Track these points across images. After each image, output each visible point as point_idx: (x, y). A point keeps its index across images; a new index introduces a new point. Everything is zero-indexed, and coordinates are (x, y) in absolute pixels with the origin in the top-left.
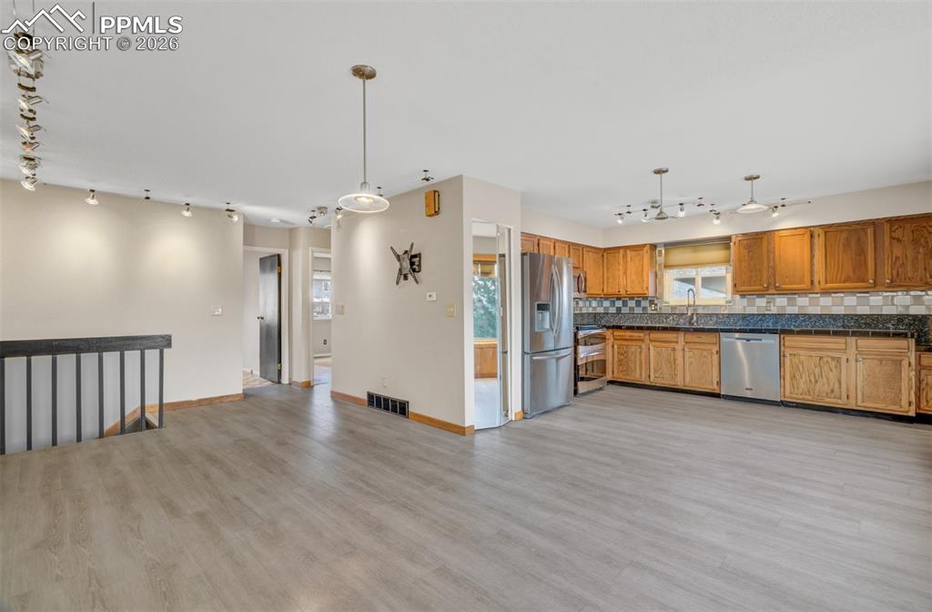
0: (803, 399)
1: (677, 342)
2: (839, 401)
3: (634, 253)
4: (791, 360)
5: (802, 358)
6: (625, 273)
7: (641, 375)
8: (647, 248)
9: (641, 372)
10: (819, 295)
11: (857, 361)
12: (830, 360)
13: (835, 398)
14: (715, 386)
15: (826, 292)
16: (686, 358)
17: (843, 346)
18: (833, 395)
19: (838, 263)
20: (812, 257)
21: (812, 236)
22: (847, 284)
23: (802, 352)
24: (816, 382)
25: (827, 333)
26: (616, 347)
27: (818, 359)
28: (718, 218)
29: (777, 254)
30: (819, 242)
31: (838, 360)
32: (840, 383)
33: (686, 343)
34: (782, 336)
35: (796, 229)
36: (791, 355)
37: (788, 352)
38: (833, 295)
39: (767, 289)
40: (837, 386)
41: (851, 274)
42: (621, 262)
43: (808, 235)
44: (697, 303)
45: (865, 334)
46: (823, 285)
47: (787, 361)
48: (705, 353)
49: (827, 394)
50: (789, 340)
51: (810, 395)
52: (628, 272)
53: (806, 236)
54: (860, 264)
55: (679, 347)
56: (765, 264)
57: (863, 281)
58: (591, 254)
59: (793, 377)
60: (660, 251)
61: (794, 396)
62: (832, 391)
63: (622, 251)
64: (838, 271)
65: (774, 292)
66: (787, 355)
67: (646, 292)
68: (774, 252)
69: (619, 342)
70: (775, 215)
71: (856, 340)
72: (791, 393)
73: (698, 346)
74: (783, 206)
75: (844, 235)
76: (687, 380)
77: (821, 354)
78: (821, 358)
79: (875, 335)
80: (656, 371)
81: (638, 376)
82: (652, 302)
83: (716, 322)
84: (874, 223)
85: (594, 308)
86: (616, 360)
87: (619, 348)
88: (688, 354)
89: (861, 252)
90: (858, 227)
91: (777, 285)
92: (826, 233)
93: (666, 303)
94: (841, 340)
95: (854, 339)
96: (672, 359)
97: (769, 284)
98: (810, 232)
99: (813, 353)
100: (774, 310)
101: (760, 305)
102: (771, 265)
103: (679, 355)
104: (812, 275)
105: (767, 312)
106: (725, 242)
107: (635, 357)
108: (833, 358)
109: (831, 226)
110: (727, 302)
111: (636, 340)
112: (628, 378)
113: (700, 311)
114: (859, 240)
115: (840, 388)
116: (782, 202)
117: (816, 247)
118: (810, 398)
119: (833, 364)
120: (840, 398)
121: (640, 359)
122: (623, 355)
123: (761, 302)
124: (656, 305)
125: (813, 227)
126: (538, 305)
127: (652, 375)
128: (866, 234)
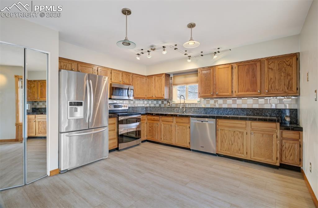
0: (226, 153)
1: (173, 122)
2: (243, 155)
3: (158, 78)
4: (221, 133)
5: (226, 132)
6: (155, 88)
7: (158, 138)
8: (164, 75)
9: (158, 136)
10: (236, 99)
11: (251, 134)
12: (238, 133)
13: (241, 153)
14: (188, 145)
15: (239, 97)
16: (177, 130)
17: (244, 126)
18: (240, 152)
19: (244, 82)
20: (232, 79)
21: (232, 68)
22: (248, 93)
23: (226, 129)
24: (232, 144)
25: (237, 119)
26: (148, 123)
27: (233, 132)
28: (189, 59)
29: (217, 77)
30: (235, 71)
31: (242, 133)
32: (243, 146)
33: (177, 122)
34: (217, 120)
35: (225, 64)
36: (221, 130)
37: (219, 128)
38: (243, 99)
39: (213, 95)
40: (241, 147)
41: (250, 88)
42: (153, 82)
43: (230, 68)
44: (185, 102)
45: (255, 120)
46: (237, 93)
47: (219, 133)
48: (184, 128)
49: (237, 151)
50: (220, 122)
51: (229, 151)
52: (156, 87)
53: (229, 68)
54: (253, 83)
55: (173, 124)
56: (212, 83)
57: (255, 91)
58: (138, 78)
59: (222, 141)
60: (171, 77)
61: (222, 151)
62: (240, 150)
63: (154, 77)
64: (244, 85)
65: (216, 97)
66: (219, 130)
67: (163, 97)
68: (216, 77)
69: (150, 121)
70: (215, 57)
71: (251, 122)
72: (221, 150)
73: (181, 124)
74: (219, 52)
75: (247, 67)
76: (177, 141)
77: (234, 129)
78: (234, 132)
79: (260, 120)
80: (164, 136)
81: (157, 138)
82: (168, 102)
83: (194, 112)
84: (260, 61)
85: (150, 104)
86: (148, 130)
87: (149, 124)
88: (177, 128)
89: (254, 76)
90: (253, 63)
91: (217, 93)
92: (238, 66)
93: (174, 102)
94: (243, 122)
95: (250, 122)
96: (171, 130)
97: (214, 93)
98: (231, 66)
99: (230, 129)
100: (217, 106)
101: (211, 103)
102: (214, 83)
103: (173, 128)
104: (232, 88)
105: (214, 107)
106: (195, 72)
107: (156, 129)
108: (240, 132)
109: (241, 62)
110: (198, 102)
111: (156, 120)
112: (153, 139)
113: (187, 106)
114: (253, 69)
115: (243, 148)
116: (218, 50)
117: (234, 74)
118: (229, 153)
119: (240, 135)
120: (243, 154)
121: (158, 130)
122: (151, 127)
123: (212, 102)
124: (170, 103)
125: (233, 63)
126: (70, 102)
127: (162, 138)
128: (257, 66)
